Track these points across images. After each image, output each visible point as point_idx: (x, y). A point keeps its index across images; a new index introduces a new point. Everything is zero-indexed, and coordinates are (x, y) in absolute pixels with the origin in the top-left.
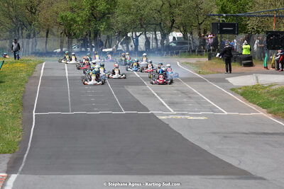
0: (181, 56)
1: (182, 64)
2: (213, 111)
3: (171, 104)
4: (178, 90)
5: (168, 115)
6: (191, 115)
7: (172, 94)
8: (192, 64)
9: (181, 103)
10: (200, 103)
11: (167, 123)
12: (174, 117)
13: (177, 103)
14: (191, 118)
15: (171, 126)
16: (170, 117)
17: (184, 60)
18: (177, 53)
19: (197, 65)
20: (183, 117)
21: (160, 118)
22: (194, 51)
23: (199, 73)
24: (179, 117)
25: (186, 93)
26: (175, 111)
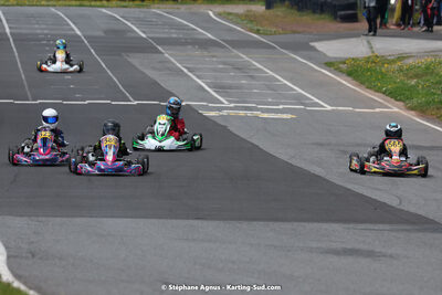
2: (302, 104)
3: (219, 88)
4: (224, 63)
5: (220, 109)
6: (263, 111)
7: (215, 70)
8: (237, 15)
9: (237, 88)
10: (273, 87)
13: (230, 88)
14: (266, 115)
16: (225, 113)
17: (221, 8)
20: (249, 113)
21: (206, 114)
23: (258, 32)
24: (242, 113)
25: (241, 68)
26: (230, 102)
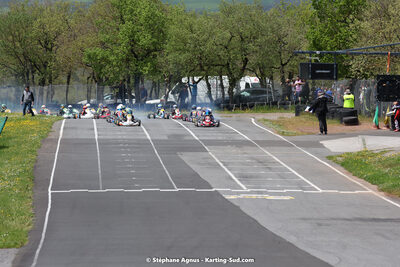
0: (257, 110)
1: (258, 121)
2: (301, 188)
3: (243, 178)
4: (252, 159)
5: (238, 193)
6: (271, 194)
7: (243, 164)
8: (272, 121)
9: (257, 177)
10: (284, 176)
11: (237, 204)
12: (247, 196)
13: (251, 177)
14: (272, 198)
15: (243, 209)
16: (242, 196)
17: (261, 116)
18: (251, 107)
19: (279, 123)
20: (260, 196)
21: (227, 197)
22: (275, 103)
23: (283, 134)
24: (254, 196)
25: (264, 163)
26: (248, 188)
